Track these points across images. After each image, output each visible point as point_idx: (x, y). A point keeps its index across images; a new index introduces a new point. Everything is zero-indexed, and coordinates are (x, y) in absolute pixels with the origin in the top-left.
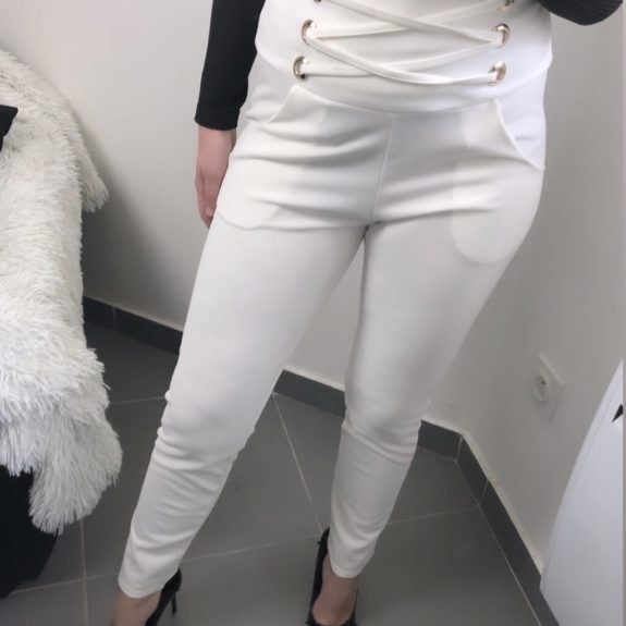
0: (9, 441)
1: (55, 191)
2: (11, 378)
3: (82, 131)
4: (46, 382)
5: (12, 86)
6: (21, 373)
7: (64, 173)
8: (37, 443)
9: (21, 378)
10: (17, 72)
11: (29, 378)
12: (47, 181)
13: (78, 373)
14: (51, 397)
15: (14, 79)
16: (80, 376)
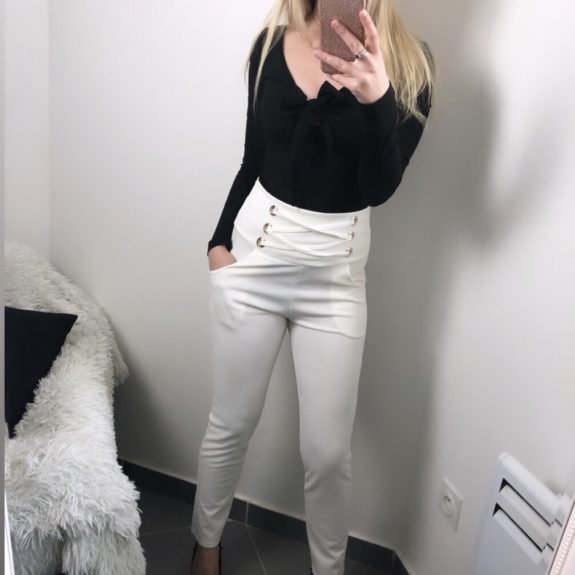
0: (72, 553)
1: (101, 372)
2: (80, 503)
3: (113, 329)
4: (104, 504)
5: (69, 300)
6: (87, 498)
7: (104, 359)
8: (91, 555)
9: (87, 502)
10: (72, 290)
11: (93, 502)
12: (96, 365)
13: (124, 498)
14: (106, 515)
15: (71, 295)
16: (125, 501)
